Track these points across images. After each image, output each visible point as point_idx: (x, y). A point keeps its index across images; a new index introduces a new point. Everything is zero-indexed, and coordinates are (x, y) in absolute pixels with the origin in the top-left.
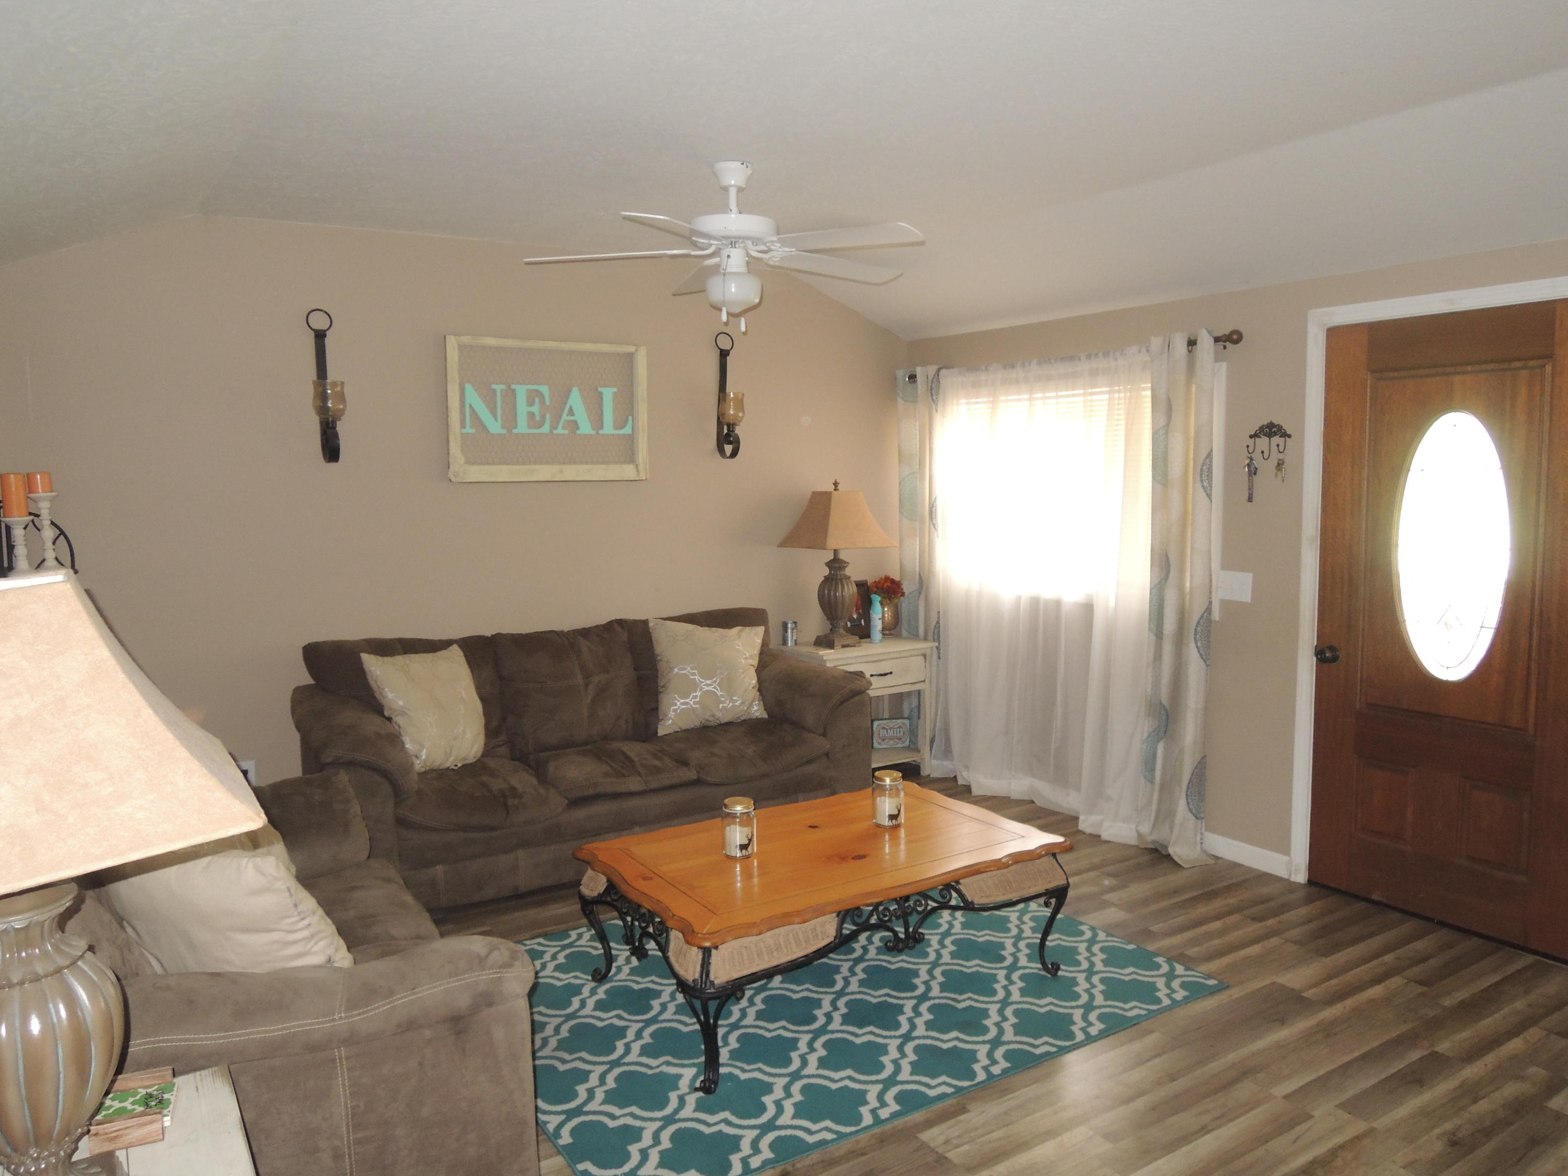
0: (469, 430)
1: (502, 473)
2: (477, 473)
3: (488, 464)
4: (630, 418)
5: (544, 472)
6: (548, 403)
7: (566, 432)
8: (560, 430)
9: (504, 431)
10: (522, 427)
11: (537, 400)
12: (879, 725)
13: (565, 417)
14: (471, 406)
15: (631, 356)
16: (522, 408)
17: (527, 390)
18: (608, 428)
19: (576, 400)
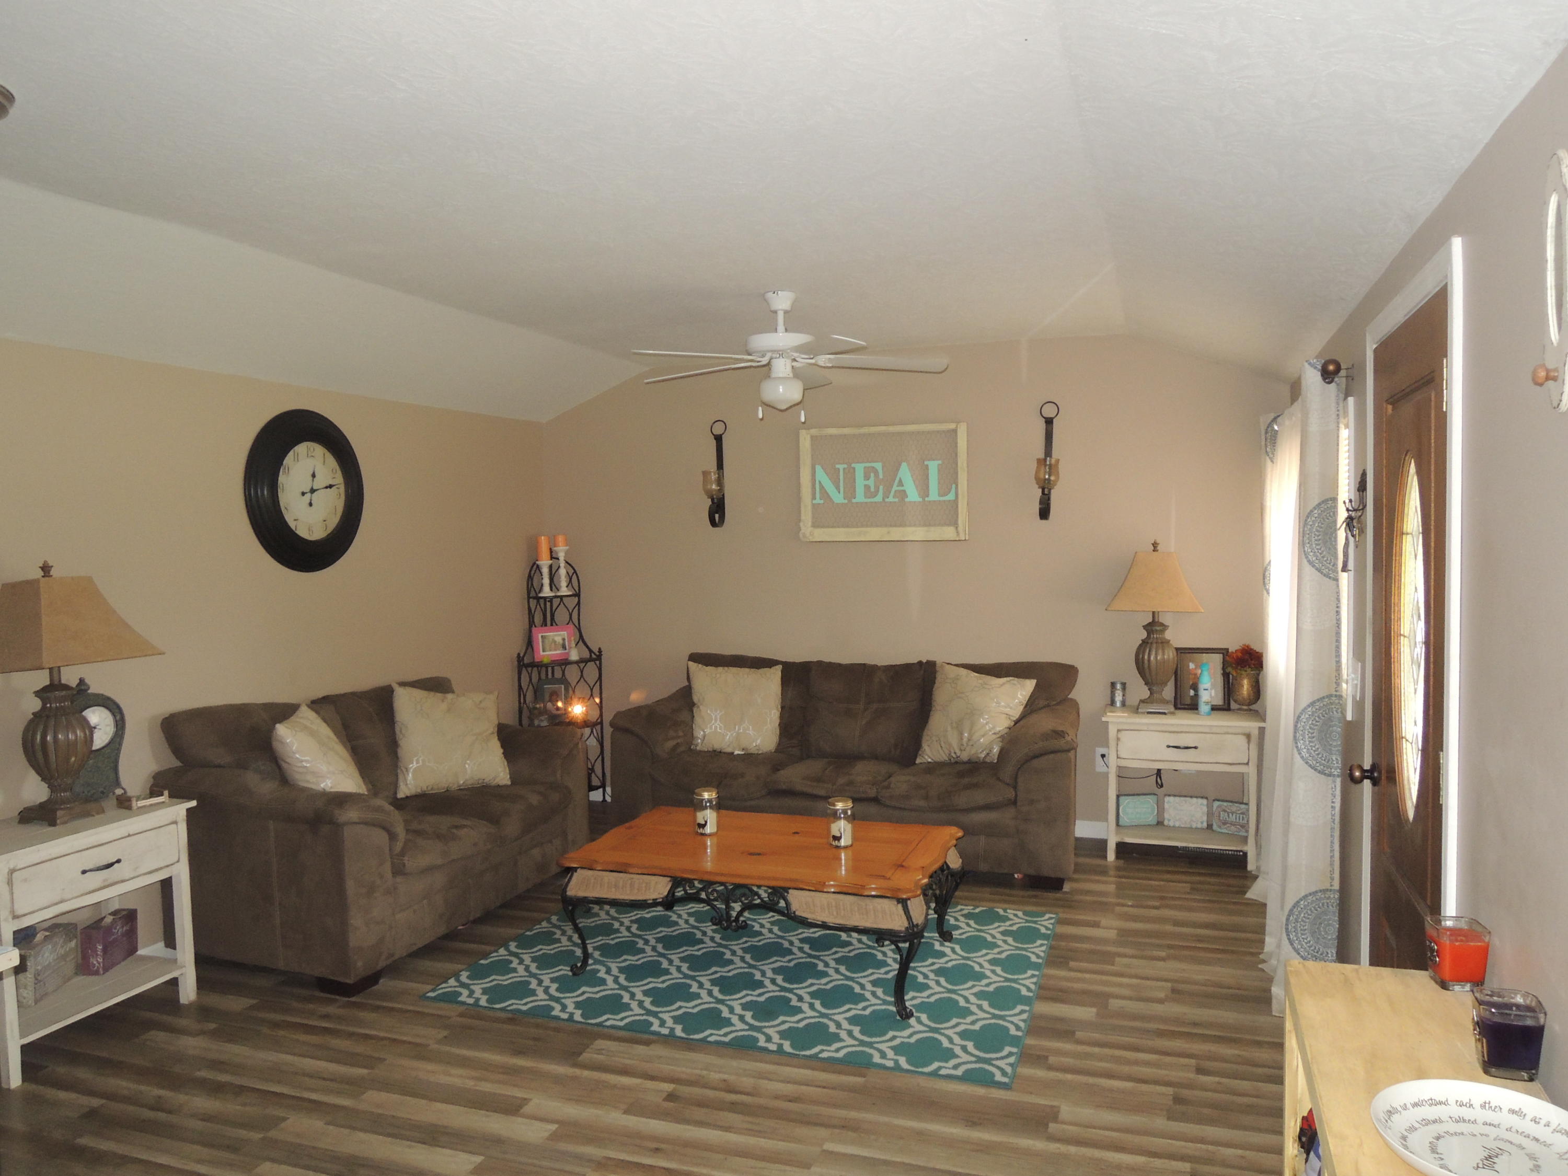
0: (818, 501)
1: (840, 534)
2: (820, 534)
3: (833, 527)
4: (954, 486)
5: (874, 533)
6: (881, 476)
7: (896, 500)
8: (891, 499)
9: (846, 501)
10: (860, 497)
11: (872, 475)
12: (1218, 807)
13: (895, 488)
14: (820, 482)
15: (955, 431)
16: (860, 482)
17: (865, 468)
18: (934, 495)
19: (905, 474)
